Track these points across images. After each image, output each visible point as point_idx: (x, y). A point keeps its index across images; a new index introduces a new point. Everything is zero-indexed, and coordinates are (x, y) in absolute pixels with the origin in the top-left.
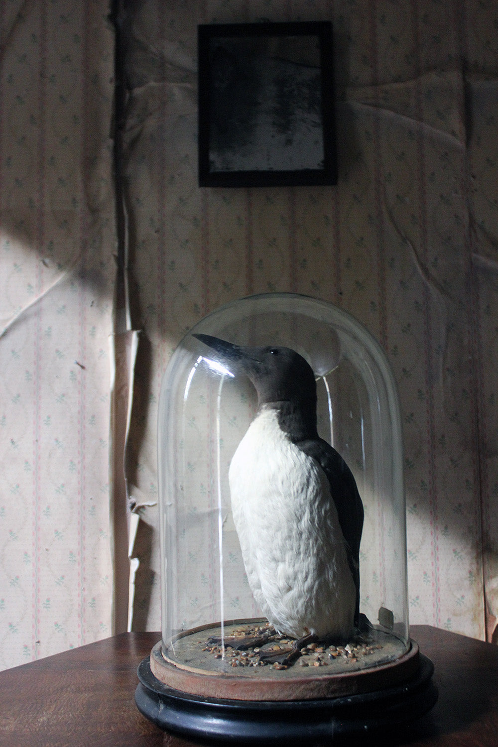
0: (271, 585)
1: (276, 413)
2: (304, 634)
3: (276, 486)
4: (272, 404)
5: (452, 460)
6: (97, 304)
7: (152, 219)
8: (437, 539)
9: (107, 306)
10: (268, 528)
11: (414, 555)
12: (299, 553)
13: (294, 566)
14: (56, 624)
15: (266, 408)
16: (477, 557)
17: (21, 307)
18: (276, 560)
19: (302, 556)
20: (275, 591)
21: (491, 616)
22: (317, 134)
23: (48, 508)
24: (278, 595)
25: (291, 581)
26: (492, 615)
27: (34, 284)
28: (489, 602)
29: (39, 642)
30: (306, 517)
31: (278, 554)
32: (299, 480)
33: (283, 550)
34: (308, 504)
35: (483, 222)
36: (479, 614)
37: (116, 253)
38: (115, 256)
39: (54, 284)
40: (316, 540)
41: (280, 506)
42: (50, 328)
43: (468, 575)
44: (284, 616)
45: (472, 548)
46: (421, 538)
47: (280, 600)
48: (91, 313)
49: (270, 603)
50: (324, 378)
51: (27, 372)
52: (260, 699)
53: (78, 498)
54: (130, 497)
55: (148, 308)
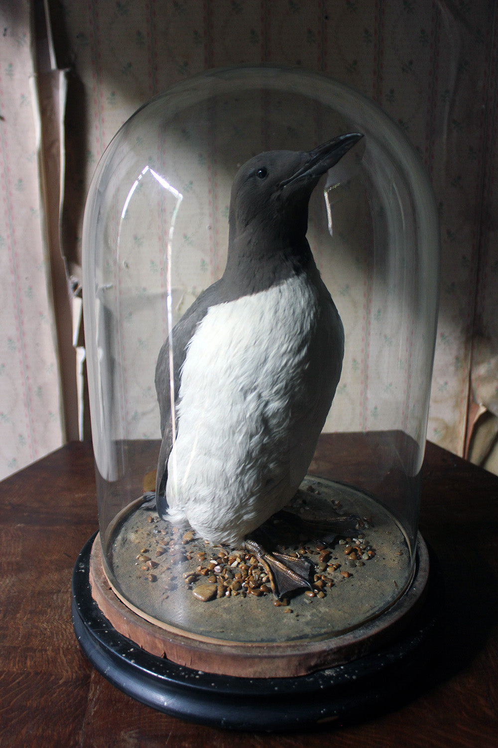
6: (12, 32)
9: (25, 35)
16: (466, 342)
21: (474, 405)
26: (476, 403)
28: (474, 389)
36: (462, 402)
43: (454, 361)
45: (462, 332)
48: (4, 44)
53: (11, 278)
54: (71, 277)
55: (78, 37)
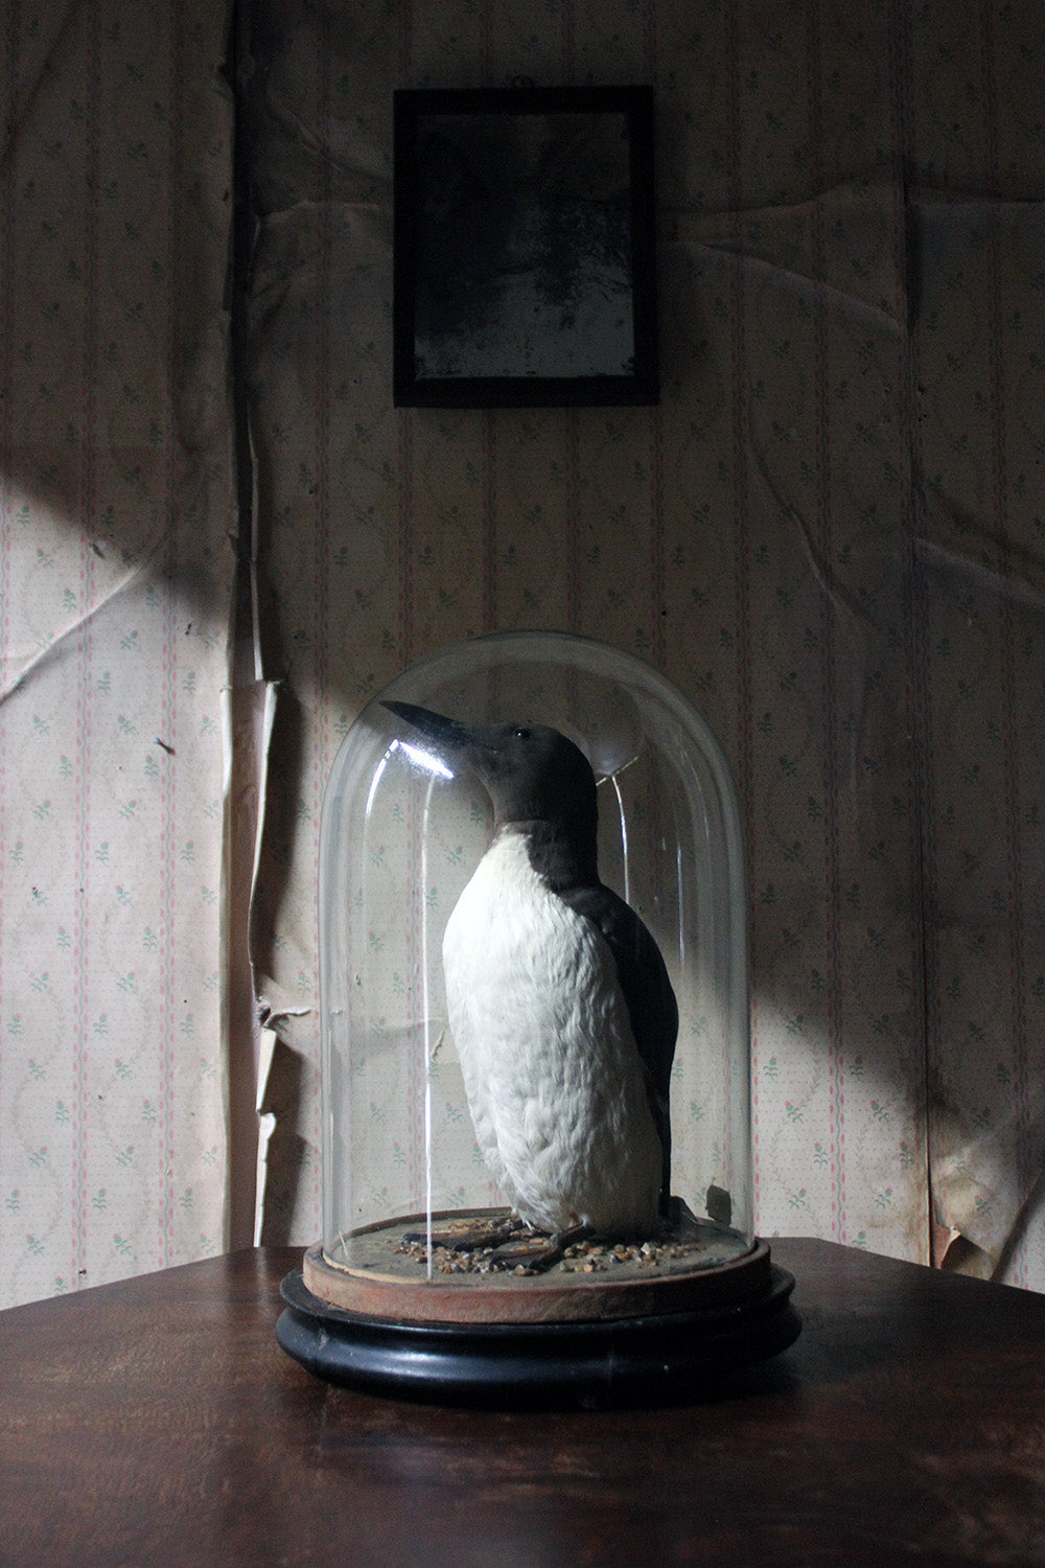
0: (514, 1137)
1: (524, 841)
2: (571, 1225)
3: (523, 965)
4: (519, 824)
5: (871, 932)
6: (199, 630)
7: (303, 467)
8: (842, 1082)
9: (217, 634)
10: (508, 1038)
11: (798, 1112)
12: (561, 1082)
13: (553, 1103)
14: (117, 1238)
15: (508, 831)
16: (917, 1117)
17: (52, 635)
18: (522, 1095)
19: (566, 1086)
20: (521, 1148)
21: (942, 1229)
22: (623, 306)
23: (104, 1017)
24: (525, 1154)
25: (548, 1130)
26: (943, 1226)
27: (76, 590)
28: (938, 1201)
29: (84, 1272)
30: (574, 1020)
31: (525, 1083)
32: (562, 956)
33: (534, 1077)
34: (578, 998)
35: (938, 478)
36: (919, 1226)
37: (234, 532)
38: (231, 537)
39: (116, 590)
40: (591, 1059)
41: (528, 999)
42: (107, 675)
43: (900, 1151)
44: (536, 1193)
45: (906, 1099)
46: (810, 1080)
47: (529, 1164)
48: (186, 646)
49: (511, 1170)
50: (614, 779)
51: (64, 758)
52: (490, 1320)
53: (160, 1000)
54: (260, 998)
55: (296, 637)
